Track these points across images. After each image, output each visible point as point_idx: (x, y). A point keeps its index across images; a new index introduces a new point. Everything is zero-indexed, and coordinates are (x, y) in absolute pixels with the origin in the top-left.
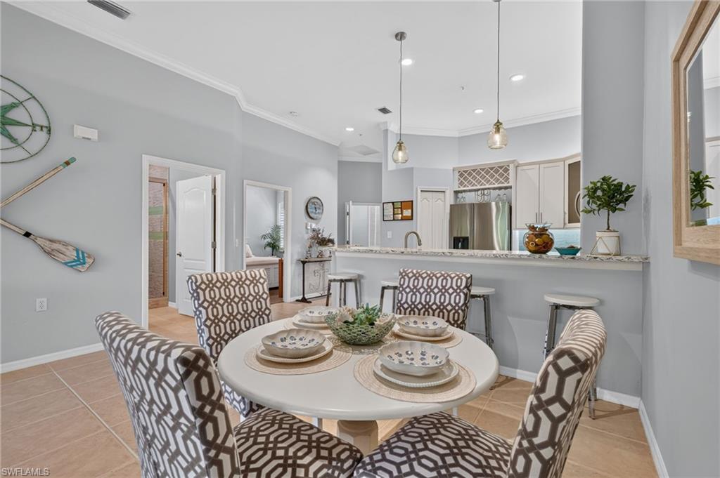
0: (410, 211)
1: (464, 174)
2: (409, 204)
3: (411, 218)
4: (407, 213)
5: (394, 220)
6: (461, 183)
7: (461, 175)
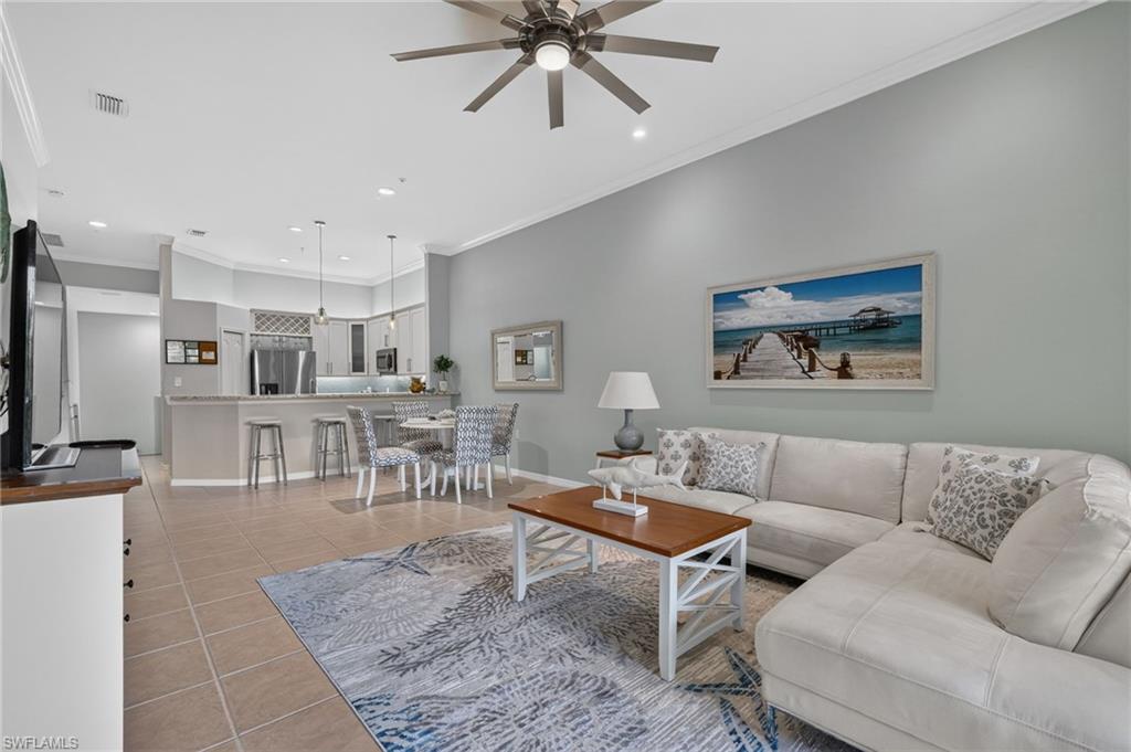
0: (213, 353)
1: (262, 318)
2: (212, 346)
3: (215, 362)
4: (209, 356)
5: (186, 363)
6: (258, 327)
7: (258, 318)
